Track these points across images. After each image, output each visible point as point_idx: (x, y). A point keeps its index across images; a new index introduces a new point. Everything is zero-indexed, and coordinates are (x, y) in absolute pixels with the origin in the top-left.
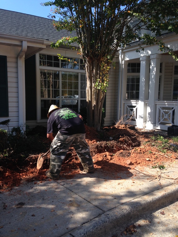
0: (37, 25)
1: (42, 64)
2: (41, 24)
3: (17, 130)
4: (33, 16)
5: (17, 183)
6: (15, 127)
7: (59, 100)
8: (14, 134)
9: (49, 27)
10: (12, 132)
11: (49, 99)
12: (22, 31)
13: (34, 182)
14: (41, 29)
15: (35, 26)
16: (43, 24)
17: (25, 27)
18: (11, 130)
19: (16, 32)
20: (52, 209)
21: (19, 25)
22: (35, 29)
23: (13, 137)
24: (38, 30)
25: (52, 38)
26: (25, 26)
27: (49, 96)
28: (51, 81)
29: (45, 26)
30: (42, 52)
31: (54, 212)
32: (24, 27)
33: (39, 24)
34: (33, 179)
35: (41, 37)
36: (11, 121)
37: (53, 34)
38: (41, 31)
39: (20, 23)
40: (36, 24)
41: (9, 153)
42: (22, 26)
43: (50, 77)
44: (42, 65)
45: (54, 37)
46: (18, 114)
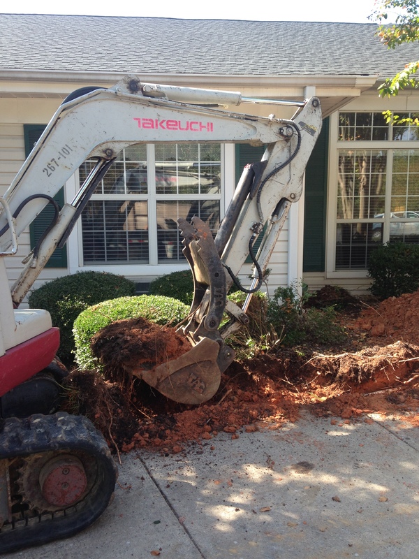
0: (335, 43)
1: (341, 137)
2: (345, 38)
3: (285, 293)
4: (325, 25)
5: (291, 415)
6: (282, 287)
7: (383, 224)
8: (280, 302)
9: (363, 43)
10: (276, 297)
11: (356, 221)
12: (302, 64)
13: (329, 419)
14: (344, 52)
15: (330, 48)
16: (350, 39)
17: (307, 54)
18: (274, 294)
19: (287, 69)
20: (381, 494)
21: (294, 51)
22: (330, 54)
23: (278, 307)
24: (337, 54)
25: (373, 69)
26: (307, 52)
27: (356, 215)
28: (363, 176)
29: (354, 41)
30: (349, 108)
31: (386, 503)
32: (304, 53)
33: (339, 40)
34: (328, 412)
35: (345, 71)
36: (272, 272)
37: (373, 60)
38: (344, 56)
39: (296, 45)
40: (333, 41)
41: (271, 345)
42: (301, 52)
43: (362, 166)
44: (343, 138)
45: (377, 66)
46: (288, 258)
